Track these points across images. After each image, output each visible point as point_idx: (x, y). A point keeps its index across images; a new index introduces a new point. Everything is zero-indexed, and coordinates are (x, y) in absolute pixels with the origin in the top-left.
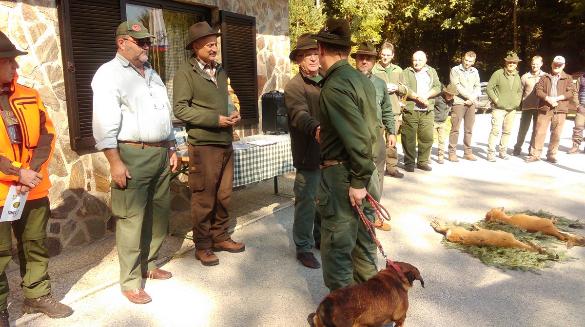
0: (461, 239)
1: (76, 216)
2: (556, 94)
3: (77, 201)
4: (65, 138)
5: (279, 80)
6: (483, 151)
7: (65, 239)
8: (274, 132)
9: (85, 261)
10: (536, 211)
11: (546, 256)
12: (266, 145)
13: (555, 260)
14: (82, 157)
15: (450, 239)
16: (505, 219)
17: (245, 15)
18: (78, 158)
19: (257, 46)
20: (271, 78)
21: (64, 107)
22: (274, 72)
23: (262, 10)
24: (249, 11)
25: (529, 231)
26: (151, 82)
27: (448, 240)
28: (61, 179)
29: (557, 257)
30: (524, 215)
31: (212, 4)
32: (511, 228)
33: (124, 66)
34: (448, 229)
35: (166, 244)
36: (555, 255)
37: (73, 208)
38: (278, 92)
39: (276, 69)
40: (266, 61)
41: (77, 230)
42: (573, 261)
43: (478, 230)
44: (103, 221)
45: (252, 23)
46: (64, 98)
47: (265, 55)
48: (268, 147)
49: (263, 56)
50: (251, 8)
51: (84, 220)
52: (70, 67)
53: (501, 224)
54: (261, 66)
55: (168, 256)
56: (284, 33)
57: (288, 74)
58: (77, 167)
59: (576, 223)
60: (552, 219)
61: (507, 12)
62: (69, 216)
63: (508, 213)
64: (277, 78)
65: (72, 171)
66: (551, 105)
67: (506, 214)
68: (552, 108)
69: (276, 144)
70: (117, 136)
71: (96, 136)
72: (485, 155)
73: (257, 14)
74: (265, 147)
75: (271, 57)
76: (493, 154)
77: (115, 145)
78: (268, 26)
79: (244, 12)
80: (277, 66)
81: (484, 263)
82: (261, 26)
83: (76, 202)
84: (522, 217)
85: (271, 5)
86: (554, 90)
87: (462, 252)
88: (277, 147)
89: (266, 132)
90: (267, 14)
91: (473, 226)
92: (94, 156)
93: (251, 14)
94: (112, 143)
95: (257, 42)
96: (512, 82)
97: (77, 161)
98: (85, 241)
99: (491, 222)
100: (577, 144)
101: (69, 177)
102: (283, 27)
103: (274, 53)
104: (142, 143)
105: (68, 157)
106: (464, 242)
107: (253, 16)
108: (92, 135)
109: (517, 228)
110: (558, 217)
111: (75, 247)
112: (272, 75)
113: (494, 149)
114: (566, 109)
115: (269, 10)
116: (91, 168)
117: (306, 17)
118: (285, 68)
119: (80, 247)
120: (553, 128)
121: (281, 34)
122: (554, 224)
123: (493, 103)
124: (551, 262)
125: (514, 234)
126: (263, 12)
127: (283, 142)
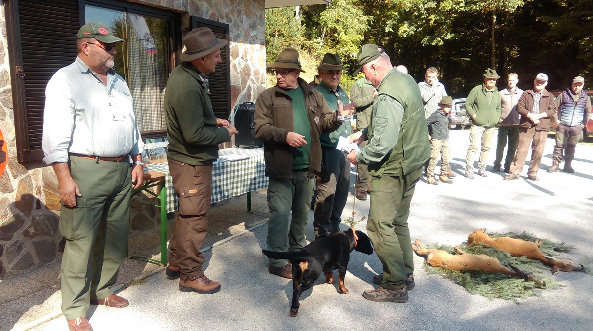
0: (443, 263)
1: (23, 236)
2: (538, 111)
3: (24, 220)
4: (12, 150)
5: (253, 91)
6: (461, 167)
7: (9, 263)
8: (247, 146)
9: (31, 288)
10: (520, 233)
11: (533, 283)
12: (238, 160)
13: (542, 287)
14: (30, 172)
15: (431, 263)
16: (489, 242)
17: (218, 22)
18: (27, 172)
19: (230, 54)
20: (246, 89)
21: (10, 116)
22: (249, 83)
23: (236, 18)
24: (223, 18)
25: (513, 255)
26: (113, 90)
27: (430, 265)
28: (5, 195)
29: (544, 285)
30: (507, 238)
31: (182, 9)
32: (495, 251)
33: (82, 73)
34: (429, 253)
35: (123, 268)
36: (542, 282)
37: (19, 228)
38: (252, 103)
39: (251, 79)
40: (240, 71)
41: (23, 253)
42: (561, 289)
43: (461, 254)
44: (53, 242)
45: (225, 31)
46: (12, 105)
47: (239, 64)
48: (240, 162)
49: (237, 65)
50: (225, 15)
51: (32, 241)
52: (19, 71)
53: (485, 247)
54: (235, 76)
55: (125, 283)
56: (259, 42)
57: (263, 85)
58: (25, 183)
59: (561, 246)
60: (537, 242)
61: (485, 29)
62: (14, 237)
63: (490, 235)
64: (252, 88)
65: (19, 187)
66: (533, 122)
67: (489, 235)
68: (534, 125)
69: (248, 159)
70: (68, 149)
71: (45, 149)
72: (463, 172)
73: (231, 21)
74: (236, 163)
75: (246, 67)
76: (471, 170)
77: (66, 159)
78: (242, 34)
79: (217, 18)
80: (251, 77)
81: (468, 290)
82: (235, 34)
83: (23, 222)
84: (506, 240)
85: (246, 13)
86: (536, 107)
87: (444, 277)
88: (250, 163)
89: (238, 146)
90: (242, 22)
91: (455, 250)
92: (44, 170)
93: (225, 21)
94: (62, 156)
95: (231, 51)
96: (490, 99)
97: (24, 176)
98: (32, 264)
99: (474, 245)
100: (557, 162)
101: (15, 193)
102: (259, 36)
103: (249, 63)
104: (97, 158)
105: (14, 172)
106: (446, 267)
107: (226, 23)
108: (41, 148)
109: (501, 252)
110: (543, 240)
111: (21, 271)
112: (247, 86)
113: (472, 166)
114: (548, 127)
115: (244, 18)
116: (41, 183)
117: (285, 27)
118: (260, 79)
119: (25, 271)
120: (534, 145)
121: (257, 42)
122: (539, 247)
123: (472, 119)
124: (537, 289)
125: (498, 258)
126: (238, 19)
127: (256, 157)
